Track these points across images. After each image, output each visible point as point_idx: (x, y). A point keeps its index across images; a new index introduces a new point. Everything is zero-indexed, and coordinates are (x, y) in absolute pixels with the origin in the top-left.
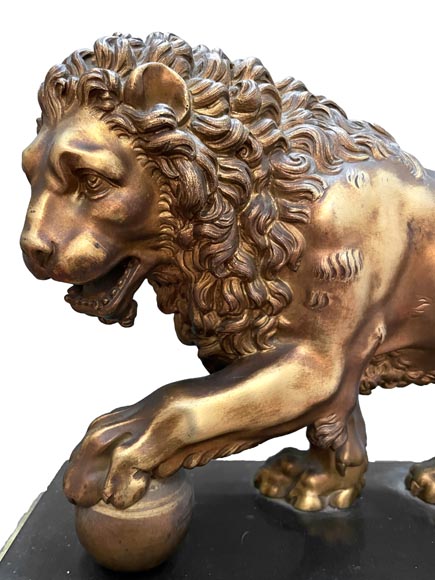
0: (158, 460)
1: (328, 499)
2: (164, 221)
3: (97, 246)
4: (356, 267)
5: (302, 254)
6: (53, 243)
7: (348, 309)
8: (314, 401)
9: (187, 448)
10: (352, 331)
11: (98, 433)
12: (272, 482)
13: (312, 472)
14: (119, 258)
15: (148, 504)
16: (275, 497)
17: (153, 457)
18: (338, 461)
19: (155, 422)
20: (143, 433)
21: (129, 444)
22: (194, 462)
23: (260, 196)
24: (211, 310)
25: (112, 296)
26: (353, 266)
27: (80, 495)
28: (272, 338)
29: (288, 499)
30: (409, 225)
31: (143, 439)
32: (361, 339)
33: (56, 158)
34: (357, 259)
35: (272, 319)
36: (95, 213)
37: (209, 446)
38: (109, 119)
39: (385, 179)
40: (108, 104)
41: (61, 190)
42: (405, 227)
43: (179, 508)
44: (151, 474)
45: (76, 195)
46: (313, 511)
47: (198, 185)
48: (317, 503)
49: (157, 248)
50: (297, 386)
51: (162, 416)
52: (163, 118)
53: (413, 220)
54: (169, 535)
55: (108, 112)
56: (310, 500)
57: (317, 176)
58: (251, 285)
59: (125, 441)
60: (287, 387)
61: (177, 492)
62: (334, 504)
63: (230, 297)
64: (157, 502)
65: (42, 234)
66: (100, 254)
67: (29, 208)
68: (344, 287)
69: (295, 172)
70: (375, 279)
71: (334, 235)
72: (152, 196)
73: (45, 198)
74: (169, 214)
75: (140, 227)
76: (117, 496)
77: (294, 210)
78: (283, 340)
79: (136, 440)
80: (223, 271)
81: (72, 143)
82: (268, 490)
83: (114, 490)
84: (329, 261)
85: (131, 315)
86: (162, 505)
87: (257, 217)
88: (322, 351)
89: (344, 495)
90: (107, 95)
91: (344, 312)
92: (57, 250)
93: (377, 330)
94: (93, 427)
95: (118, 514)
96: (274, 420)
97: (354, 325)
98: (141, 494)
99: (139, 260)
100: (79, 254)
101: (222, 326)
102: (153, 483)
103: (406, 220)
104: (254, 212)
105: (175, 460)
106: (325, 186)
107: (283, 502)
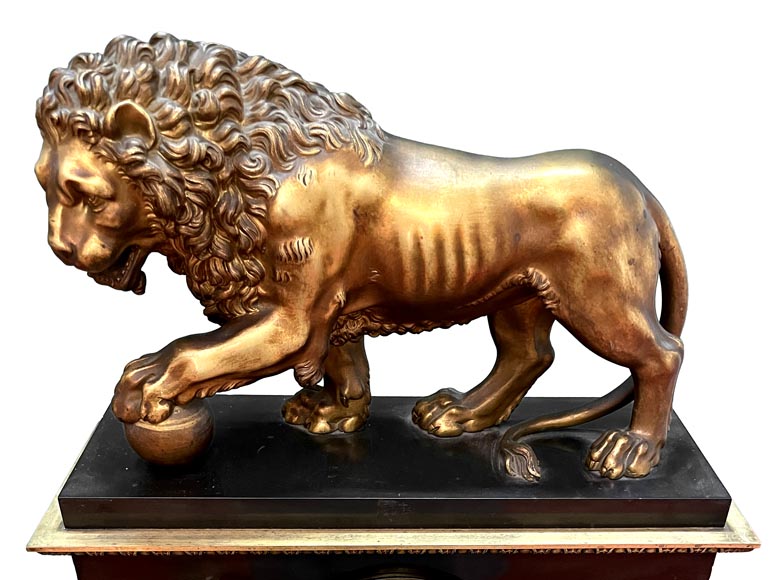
0: (175, 393)
1: (337, 425)
2: (151, 220)
3: (103, 246)
4: (306, 252)
5: (265, 242)
6: (71, 245)
7: (305, 285)
8: (285, 352)
9: (197, 385)
10: (312, 299)
11: (131, 374)
12: (294, 412)
13: (323, 405)
14: (122, 250)
15: (173, 421)
16: (296, 424)
17: (171, 390)
18: (342, 395)
19: (170, 366)
20: (163, 374)
21: (153, 382)
22: (203, 394)
23: (229, 192)
24: (205, 280)
25: (123, 275)
26: (303, 252)
27: (125, 415)
28: (256, 303)
29: (305, 426)
30: (355, 212)
31: (164, 378)
32: (322, 304)
33: (62, 184)
34: (307, 246)
35: (252, 289)
36: (98, 222)
37: (213, 384)
38: (96, 151)
39: (332, 172)
40: (93, 140)
41: (70, 204)
42: (351, 213)
43: (197, 425)
44: (173, 402)
45: (82, 205)
46: (322, 434)
47: (168, 203)
48: (328, 428)
49: (154, 236)
50: (271, 342)
51: (174, 364)
52: (134, 157)
53: (358, 207)
54: (192, 442)
55: (94, 145)
56: (322, 426)
57: (271, 176)
58: (230, 265)
59: (151, 379)
60: (265, 342)
61: (195, 415)
62: (342, 428)
63: (215, 273)
64: (180, 421)
65: (62, 238)
66: (107, 252)
67: (49, 217)
68: (299, 267)
69: (252, 174)
70: (327, 259)
71: (286, 227)
72: (138, 204)
73: (59, 210)
74: (154, 216)
75: (133, 227)
76: (150, 415)
77: (254, 206)
78: (265, 304)
79: (158, 379)
80: (206, 254)
81: (72, 171)
82: (291, 418)
83: (148, 412)
84: (285, 247)
85: (141, 285)
86: (184, 422)
87: (225, 213)
88: (291, 316)
89: (350, 422)
90: (91, 134)
91: (303, 286)
92: (76, 251)
93: (336, 297)
94: (127, 369)
95: (153, 427)
96: (257, 366)
97: (313, 295)
98: (167, 416)
99: (138, 246)
100: (92, 253)
101: (216, 293)
102: (176, 408)
103: (352, 208)
104: (222, 209)
105: (189, 392)
106: (277, 186)
107: (301, 428)
